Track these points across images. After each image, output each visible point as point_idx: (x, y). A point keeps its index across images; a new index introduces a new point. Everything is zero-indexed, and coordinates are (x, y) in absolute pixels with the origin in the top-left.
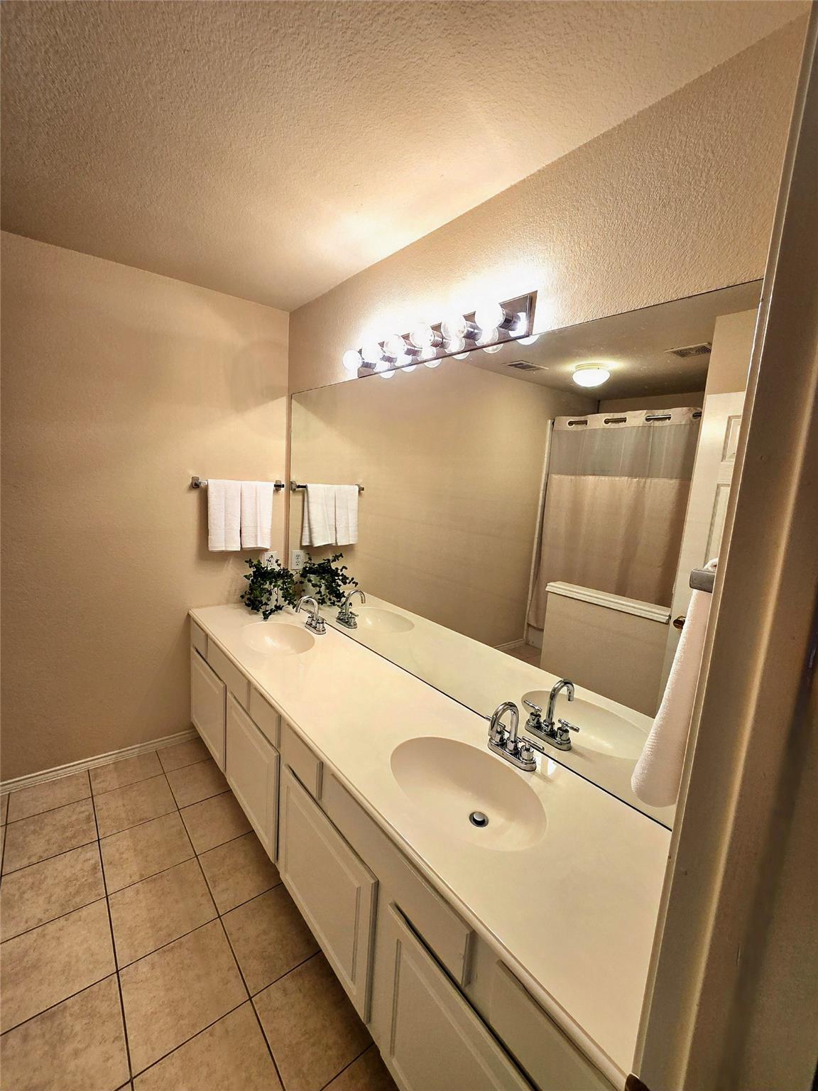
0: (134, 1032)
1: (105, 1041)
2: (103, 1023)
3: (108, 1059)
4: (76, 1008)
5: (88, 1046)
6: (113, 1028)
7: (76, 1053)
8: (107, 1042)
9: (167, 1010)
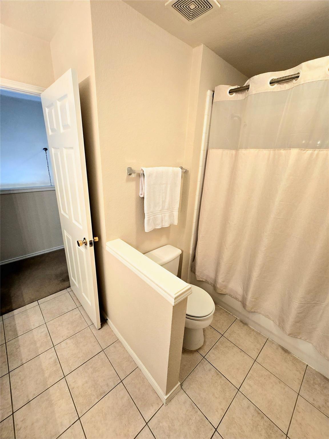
0: (67, 392)
1: (77, 387)
2: (79, 394)
3: (74, 382)
4: (93, 398)
5: (83, 385)
6: (75, 393)
7: (87, 382)
8: (76, 387)
9: (53, 401)
